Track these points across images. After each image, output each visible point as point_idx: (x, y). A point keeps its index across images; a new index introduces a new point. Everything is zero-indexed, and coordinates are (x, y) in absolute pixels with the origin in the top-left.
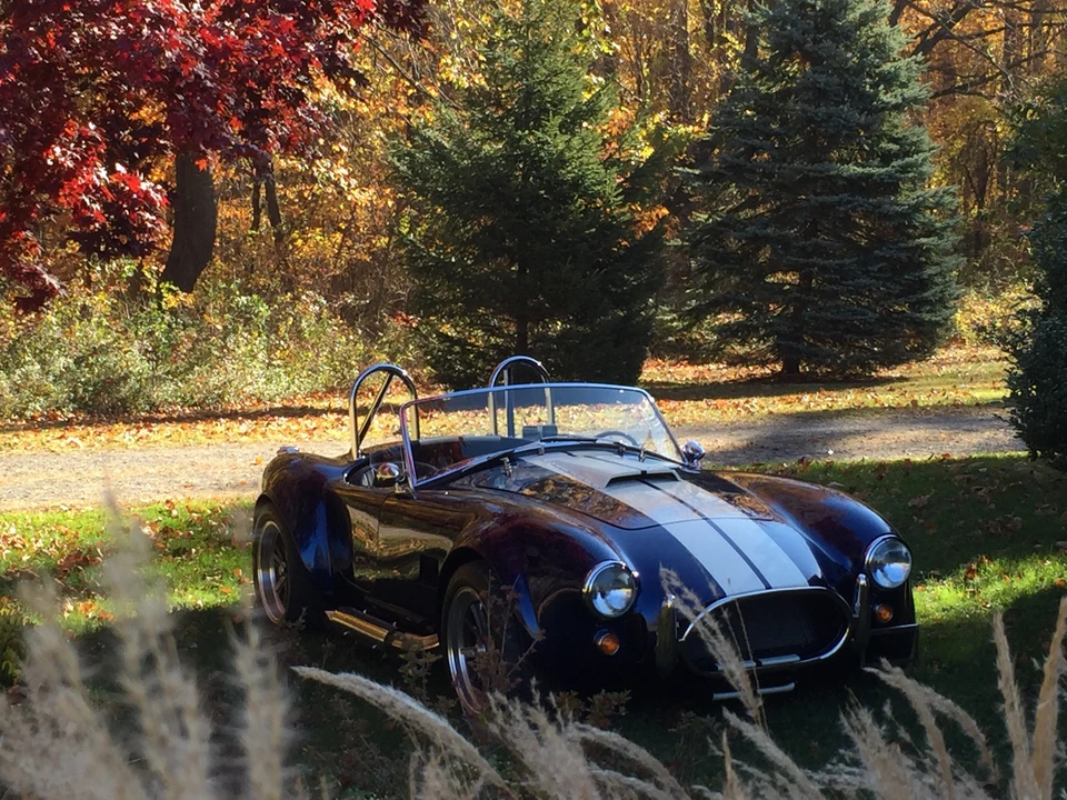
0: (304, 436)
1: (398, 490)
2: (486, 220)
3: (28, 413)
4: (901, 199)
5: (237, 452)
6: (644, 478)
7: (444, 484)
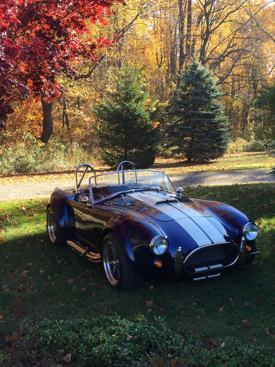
0: (70, 179)
1: (88, 204)
2: (117, 125)
3: (3, 173)
4: (215, 119)
5: (53, 184)
6: (167, 202)
7: (102, 203)
